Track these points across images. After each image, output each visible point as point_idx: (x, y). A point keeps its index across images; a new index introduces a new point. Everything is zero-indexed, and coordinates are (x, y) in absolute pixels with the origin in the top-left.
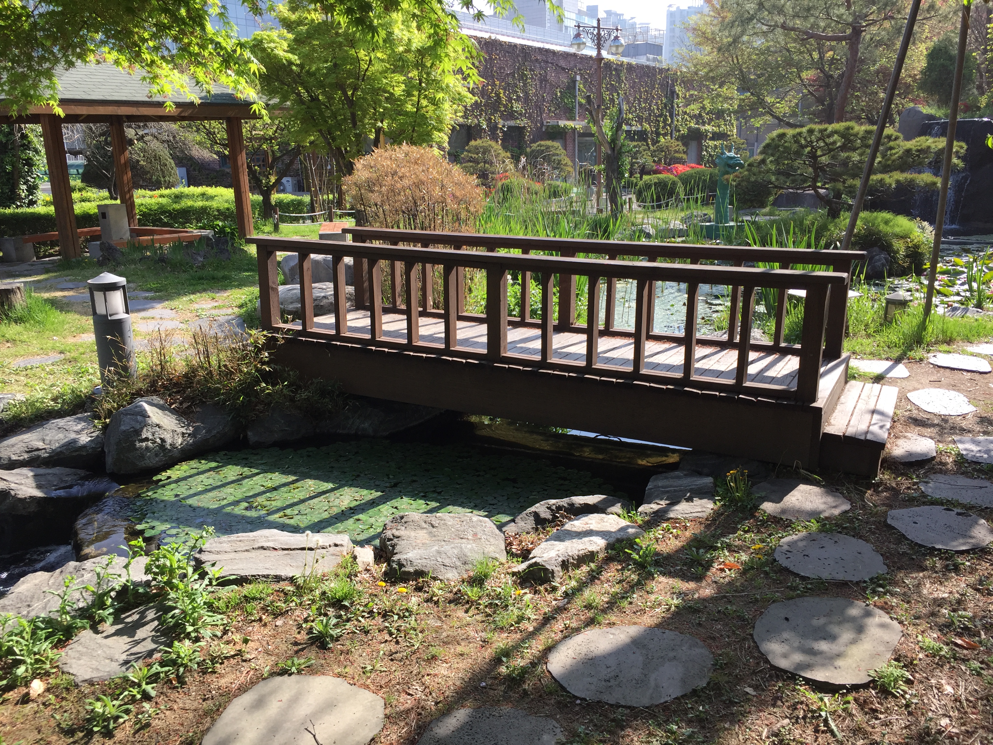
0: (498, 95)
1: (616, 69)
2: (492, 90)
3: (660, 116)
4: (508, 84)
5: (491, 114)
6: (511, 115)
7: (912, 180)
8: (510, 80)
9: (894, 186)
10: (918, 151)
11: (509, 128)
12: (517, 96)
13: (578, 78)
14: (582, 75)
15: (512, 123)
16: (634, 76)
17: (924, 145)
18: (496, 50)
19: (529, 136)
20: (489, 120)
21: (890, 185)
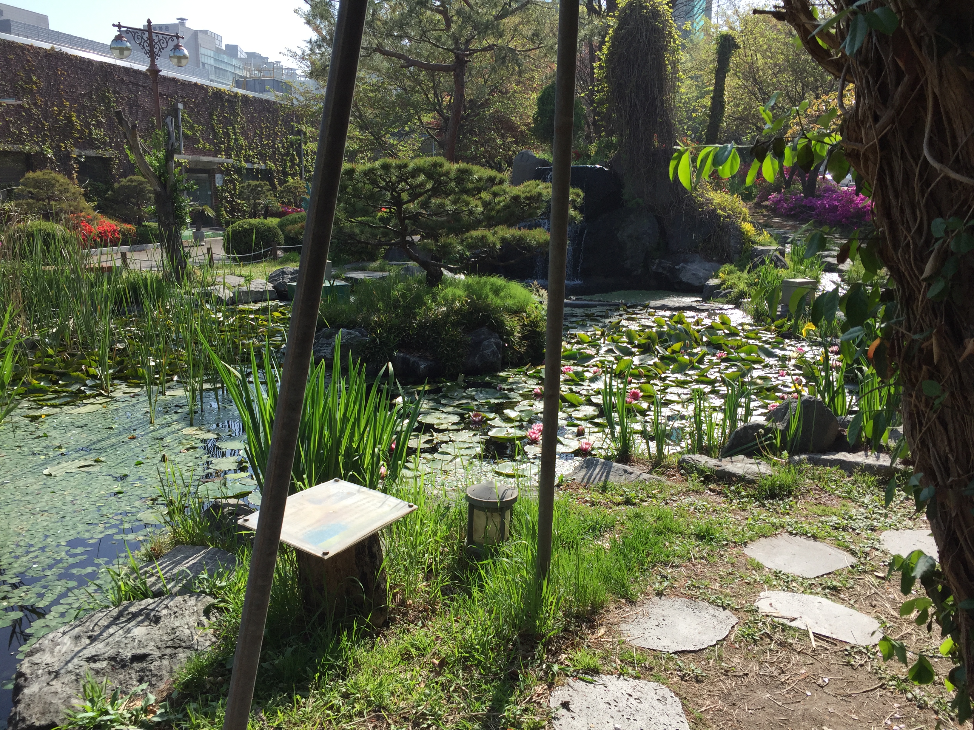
0: (68, 119)
1: (228, 101)
2: (60, 112)
3: (287, 154)
4: (84, 107)
5: (60, 141)
6: (90, 143)
7: (521, 239)
8: (86, 101)
9: (498, 246)
10: (527, 198)
11: (87, 158)
12: (97, 121)
13: (180, 106)
14: (185, 104)
15: (91, 153)
16: (251, 110)
17: (534, 192)
18: (63, 64)
19: (118, 169)
20: (57, 150)
21: (494, 245)
